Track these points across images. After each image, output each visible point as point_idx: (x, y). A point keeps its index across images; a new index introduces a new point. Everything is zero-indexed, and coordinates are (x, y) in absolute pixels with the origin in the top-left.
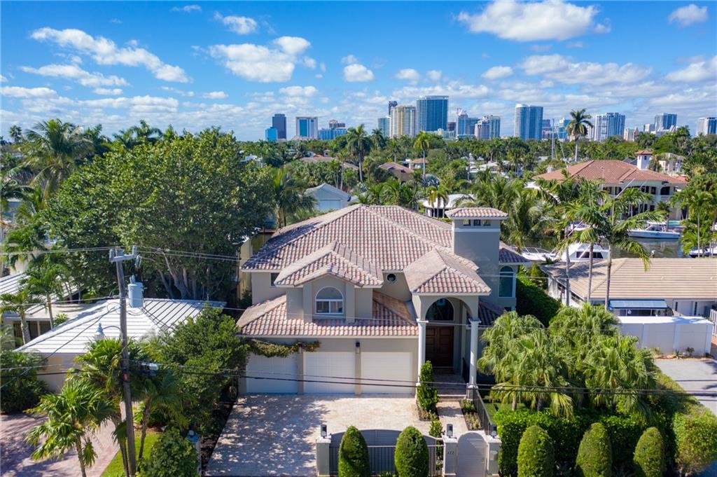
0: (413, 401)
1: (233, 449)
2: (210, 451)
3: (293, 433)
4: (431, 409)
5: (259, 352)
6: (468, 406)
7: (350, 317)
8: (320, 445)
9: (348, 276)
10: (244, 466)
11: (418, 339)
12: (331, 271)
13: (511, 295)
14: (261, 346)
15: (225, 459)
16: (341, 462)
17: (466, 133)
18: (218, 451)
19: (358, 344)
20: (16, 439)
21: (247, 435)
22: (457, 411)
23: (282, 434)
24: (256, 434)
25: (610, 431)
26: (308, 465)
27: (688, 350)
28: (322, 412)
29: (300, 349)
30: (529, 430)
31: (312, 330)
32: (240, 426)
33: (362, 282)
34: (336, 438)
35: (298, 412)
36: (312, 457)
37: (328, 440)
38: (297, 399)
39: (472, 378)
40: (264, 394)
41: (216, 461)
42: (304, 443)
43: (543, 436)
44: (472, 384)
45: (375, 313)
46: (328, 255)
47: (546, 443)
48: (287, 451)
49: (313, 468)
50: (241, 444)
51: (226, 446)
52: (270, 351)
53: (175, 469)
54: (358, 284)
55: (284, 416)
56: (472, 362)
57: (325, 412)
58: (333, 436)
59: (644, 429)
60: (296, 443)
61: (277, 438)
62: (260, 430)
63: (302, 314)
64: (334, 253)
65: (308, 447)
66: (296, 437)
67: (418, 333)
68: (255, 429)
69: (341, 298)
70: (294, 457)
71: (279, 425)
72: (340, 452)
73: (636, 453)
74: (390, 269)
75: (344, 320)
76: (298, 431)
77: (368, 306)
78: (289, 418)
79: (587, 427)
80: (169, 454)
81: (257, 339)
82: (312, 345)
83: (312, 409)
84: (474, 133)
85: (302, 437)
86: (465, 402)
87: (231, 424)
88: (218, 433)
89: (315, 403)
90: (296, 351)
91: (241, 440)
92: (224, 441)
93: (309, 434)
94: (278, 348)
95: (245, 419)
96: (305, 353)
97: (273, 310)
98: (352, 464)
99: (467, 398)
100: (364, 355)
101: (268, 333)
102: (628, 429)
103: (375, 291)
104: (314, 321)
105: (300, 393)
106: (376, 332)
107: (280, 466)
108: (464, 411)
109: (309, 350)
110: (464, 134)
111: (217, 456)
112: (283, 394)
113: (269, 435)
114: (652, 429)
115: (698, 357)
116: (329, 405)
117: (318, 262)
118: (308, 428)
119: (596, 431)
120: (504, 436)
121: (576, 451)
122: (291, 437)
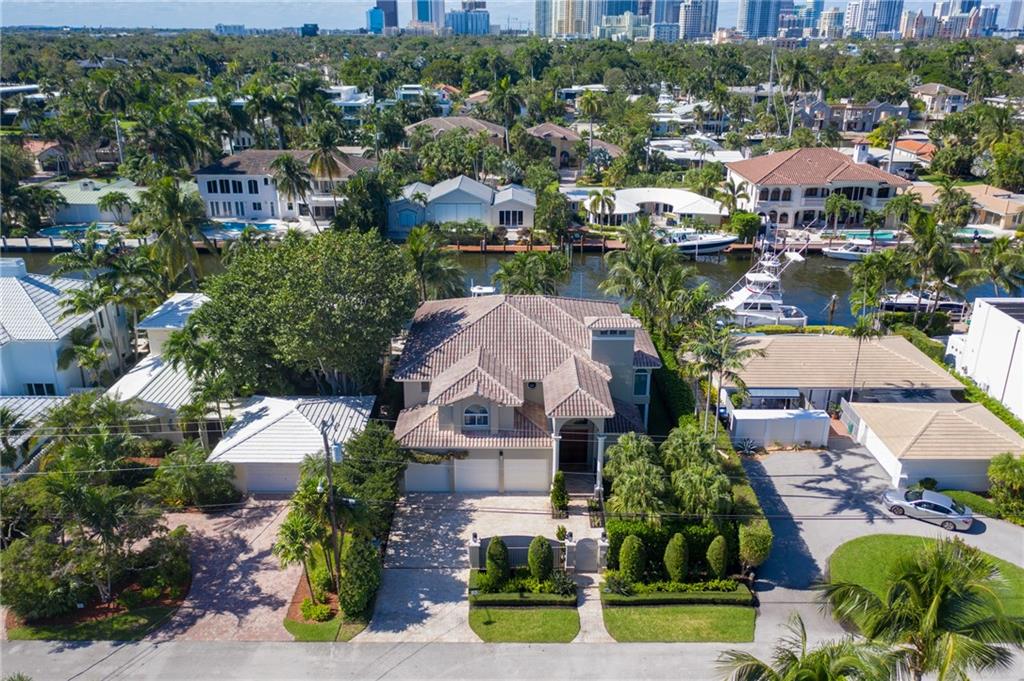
0: (548, 499)
1: (402, 545)
2: (384, 547)
3: (449, 530)
4: (563, 510)
5: (415, 460)
6: (594, 505)
7: (494, 428)
8: (472, 548)
9: (492, 398)
10: (413, 560)
11: (552, 450)
12: (477, 392)
13: (644, 394)
14: (417, 456)
15: (397, 553)
16: (488, 561)
17: (667, 21)
18: (390, 547)
19: (501, 453)
20: (225, 536)
21: (411, 532)
22: (584, 509)
23: (440, 532)
24: (419, 532)
25: (688, 538)
26: (463, 559)
27: (806, 442)
28: (471, 511)
29: (452, 457)
30: (627, 540)
31: (462, 442)
32: (405, 524)
33: (505, 402)
34: (484, 542)
35: (452, 510)
36: (465, 552)
37: (478, 545)
38: (449, 498)
39: (599, 482)
40: (420, 493)
41: (389, 556)
42: (458, 539)
43: (637, 542)
44: (598, 487)
45: (517, 425)
46: (474, 371)
47: (639, 548)
48: (445, 547)
49: (466, 561)
50: (407, 541)
51: (396, 542)
52: (426, 460)
53: (368, 568)
54: (501, 403)
55: (440, 514)
56: (599, 469)
57: (475, 511)
58: (482, 540)
59: (716, 536)
60: (451, 539)
61: (436, 535)
62: (422, 528)
63: (452, 426)
64: (480, 369)
65: (461, 543)
66: (451, 534)
67: (553, 442)
68: (417, 527)
69: (486, 413)
70: (451, 551)
71: (436, 525)
72: (487, 554)
73: (708, 553)
74: (530, 379)
75: (489, 431)
76: (452, 529)
77: (511, 418)
78: (444, 516)
79: (671, 535)
80: (363, 557)
81: (414, 449)
82: (462, 454)
83: (463, 508)
84: (678, 21)
85: (456, 534)
86: (592, 501)
87: (397, 523)
88: (388, 532)
89: (465, 501)
90: (448, 458)
91: (407, 537)
92: (394, 538)
93: (461, 531)
94: (433, 458)
95: (407, 518)
96: (455, 460)
97: (426, 421)
98: (496, 563)
99: (594, 497)
100: (507, 462)
101: (423, 445)
102: (705, 536)
103: (516, 409)
104: (463, 432)
105: (451, 491)
106: (517, 443)
107: (441, 560)
108: (591, 509)
109: (459, 458)
110: (664, 23)
111: (391, 552)
112: (437, 493)
113: (429, 533)
114: (720, 537)
115: (814, 448)
116: (476, 503)
117: (465, 381)
118: (460, 525)
119: (677, 539)
120: (611, 541)
121: (664, 552)
122: (447, 534)
